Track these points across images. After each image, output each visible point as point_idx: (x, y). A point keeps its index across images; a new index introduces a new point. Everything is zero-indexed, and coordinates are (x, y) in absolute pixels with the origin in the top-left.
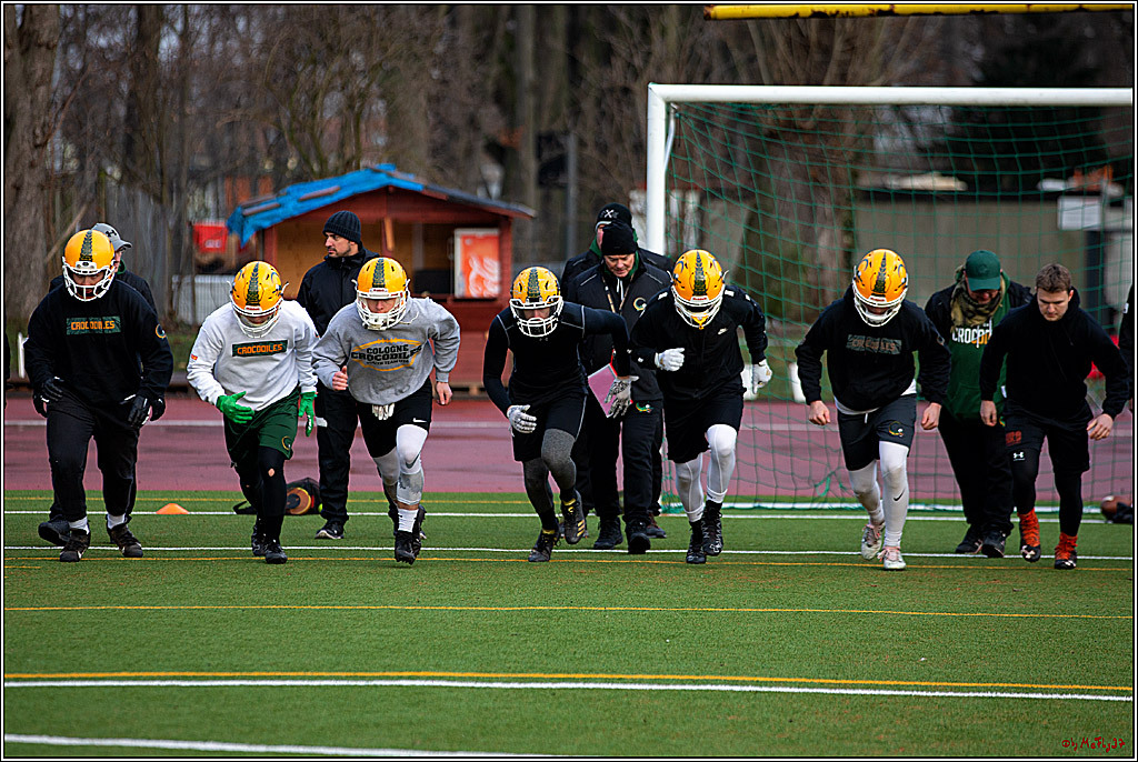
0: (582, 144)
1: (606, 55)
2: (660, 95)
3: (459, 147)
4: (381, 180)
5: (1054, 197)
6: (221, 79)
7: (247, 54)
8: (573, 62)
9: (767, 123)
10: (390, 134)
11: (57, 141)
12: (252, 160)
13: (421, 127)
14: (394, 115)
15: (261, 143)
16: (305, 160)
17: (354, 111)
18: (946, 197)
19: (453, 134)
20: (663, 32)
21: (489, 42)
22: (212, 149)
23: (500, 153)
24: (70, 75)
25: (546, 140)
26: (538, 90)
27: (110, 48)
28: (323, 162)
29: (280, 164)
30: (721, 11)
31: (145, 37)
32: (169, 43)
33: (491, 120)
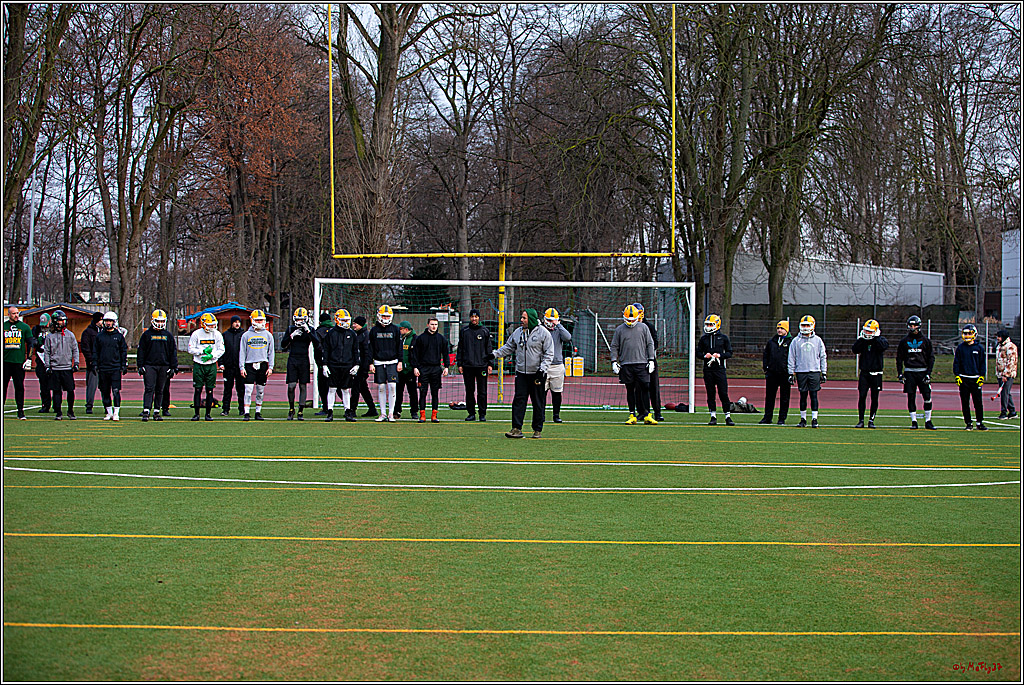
0: (294, 296)
1: (301, 269)
2: (318, 281)
3: (257, 297)
4: (234, 307)
5: (435, 312)
6: (186, 275)
7: (193, 269)
8: (291, 271)
9: (349, 290)
10: (236, 292)
11: (137, 295)
12: (195, 301)
13: (245, 290)
14: (237, 287)
15: (197, 295)
16: (210, 300)
17: (225, 287)
18: (403, 311)
19: (255, 293)
20: (319, 263)
21: (266, 265)
22: (183, 298)
23: (268, 298)
24: (141, 274)
25: (283, 295)
26: (280, 279)
27: (154, 267)
28: (216, 301)
29: (203, 302)
30: (336, 256)
31: (163, 264)
32: (171, 265)
33: (267, 288)
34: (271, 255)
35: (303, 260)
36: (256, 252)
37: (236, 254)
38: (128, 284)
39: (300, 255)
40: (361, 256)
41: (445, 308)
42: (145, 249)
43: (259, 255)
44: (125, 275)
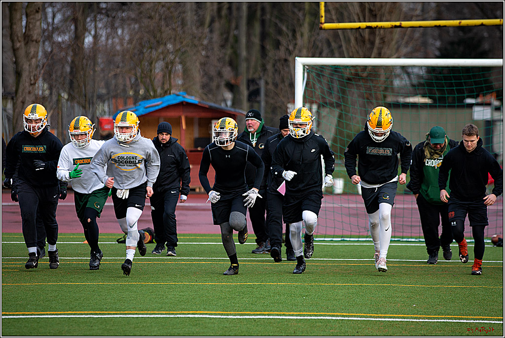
0: (267, 83)
1: (277, 45)
2: (301, 62)
3: (214, 85)
4: (180, 99)
5: (471, 106)
6: (111, 55)
7: (122, 45)
8: (263, 48)
9: (347, 74)
10: (184, 79)
11: (40, 82)
12: (124, 91)
13: (197, 76)
14: (186, 73)
15: (128, 83)
16: (147, 90)
17: (168, 70)
18: (424, 106)
19: (211, 79)
20: (302, 35)
21: (227, 40)
22: (107, 86)
23: (231, 87)
24: (45, 52)
25: (251, 82)
26: (248, 60)
27: (63, 42)
28: (155, 91)
29: (136, 92)
30: (327, 26)
31: (78, 37)
32: (88, 40)
33: (228, 73)
34: (233, 25)
35: (280, 32)
36: (212, 21)
37: (183, 24)
38: (26, 66)
39: (276, 25)
40: (363, 25)
41: (488, 99)
42: (50, 15)
43: (217, 25)
44: (22, 53)
